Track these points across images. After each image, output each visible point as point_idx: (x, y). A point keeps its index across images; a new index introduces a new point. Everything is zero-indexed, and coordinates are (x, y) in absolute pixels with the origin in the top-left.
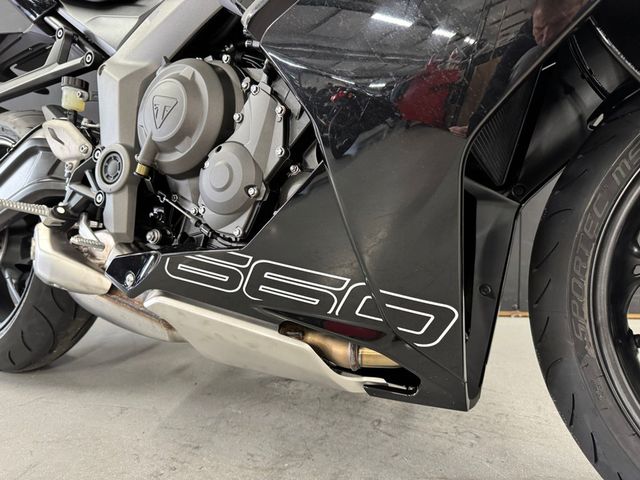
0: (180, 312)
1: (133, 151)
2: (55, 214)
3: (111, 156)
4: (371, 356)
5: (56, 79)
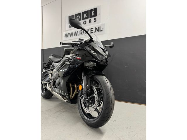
2: (48, 83)
3: (52, 78)
5: (50, 70)
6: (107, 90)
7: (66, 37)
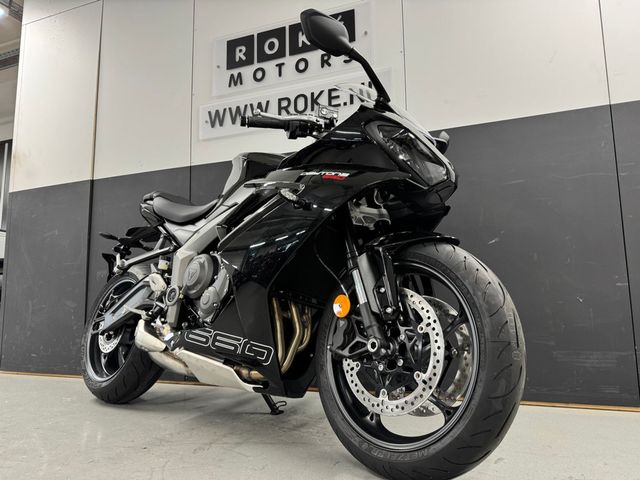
0: (189, 356)
1: (180, 288)
2: (147, 315)
3: (173, 290)
4: (255, 374)
5: (157, 256)
6: (490, 295)
7: (213, 125)
